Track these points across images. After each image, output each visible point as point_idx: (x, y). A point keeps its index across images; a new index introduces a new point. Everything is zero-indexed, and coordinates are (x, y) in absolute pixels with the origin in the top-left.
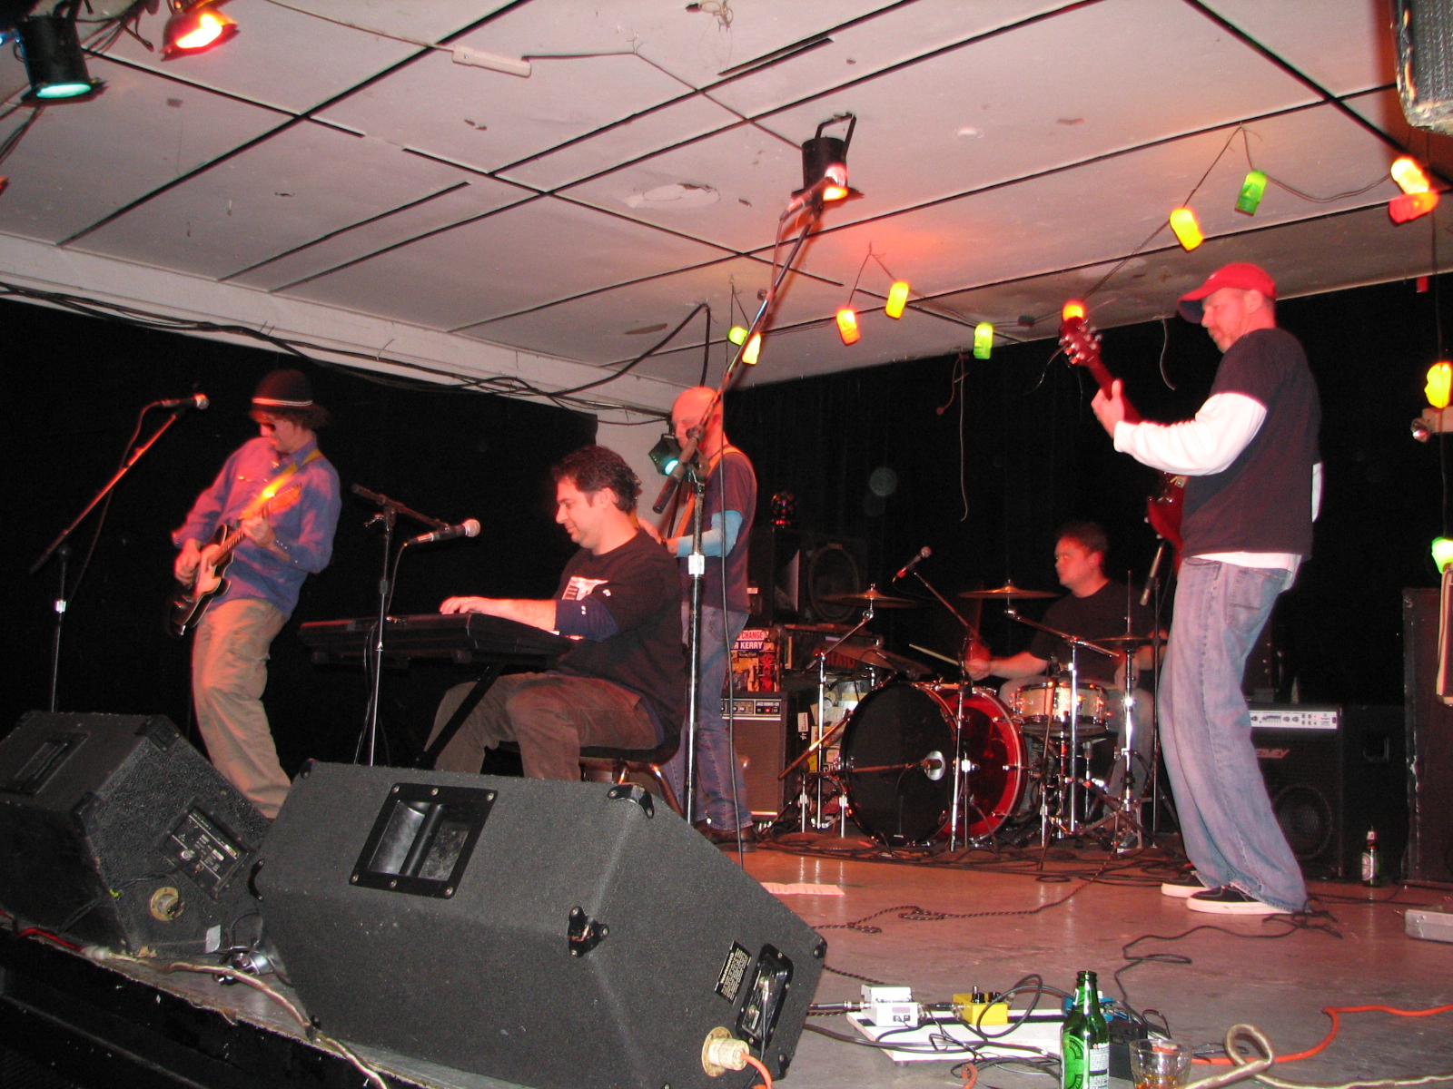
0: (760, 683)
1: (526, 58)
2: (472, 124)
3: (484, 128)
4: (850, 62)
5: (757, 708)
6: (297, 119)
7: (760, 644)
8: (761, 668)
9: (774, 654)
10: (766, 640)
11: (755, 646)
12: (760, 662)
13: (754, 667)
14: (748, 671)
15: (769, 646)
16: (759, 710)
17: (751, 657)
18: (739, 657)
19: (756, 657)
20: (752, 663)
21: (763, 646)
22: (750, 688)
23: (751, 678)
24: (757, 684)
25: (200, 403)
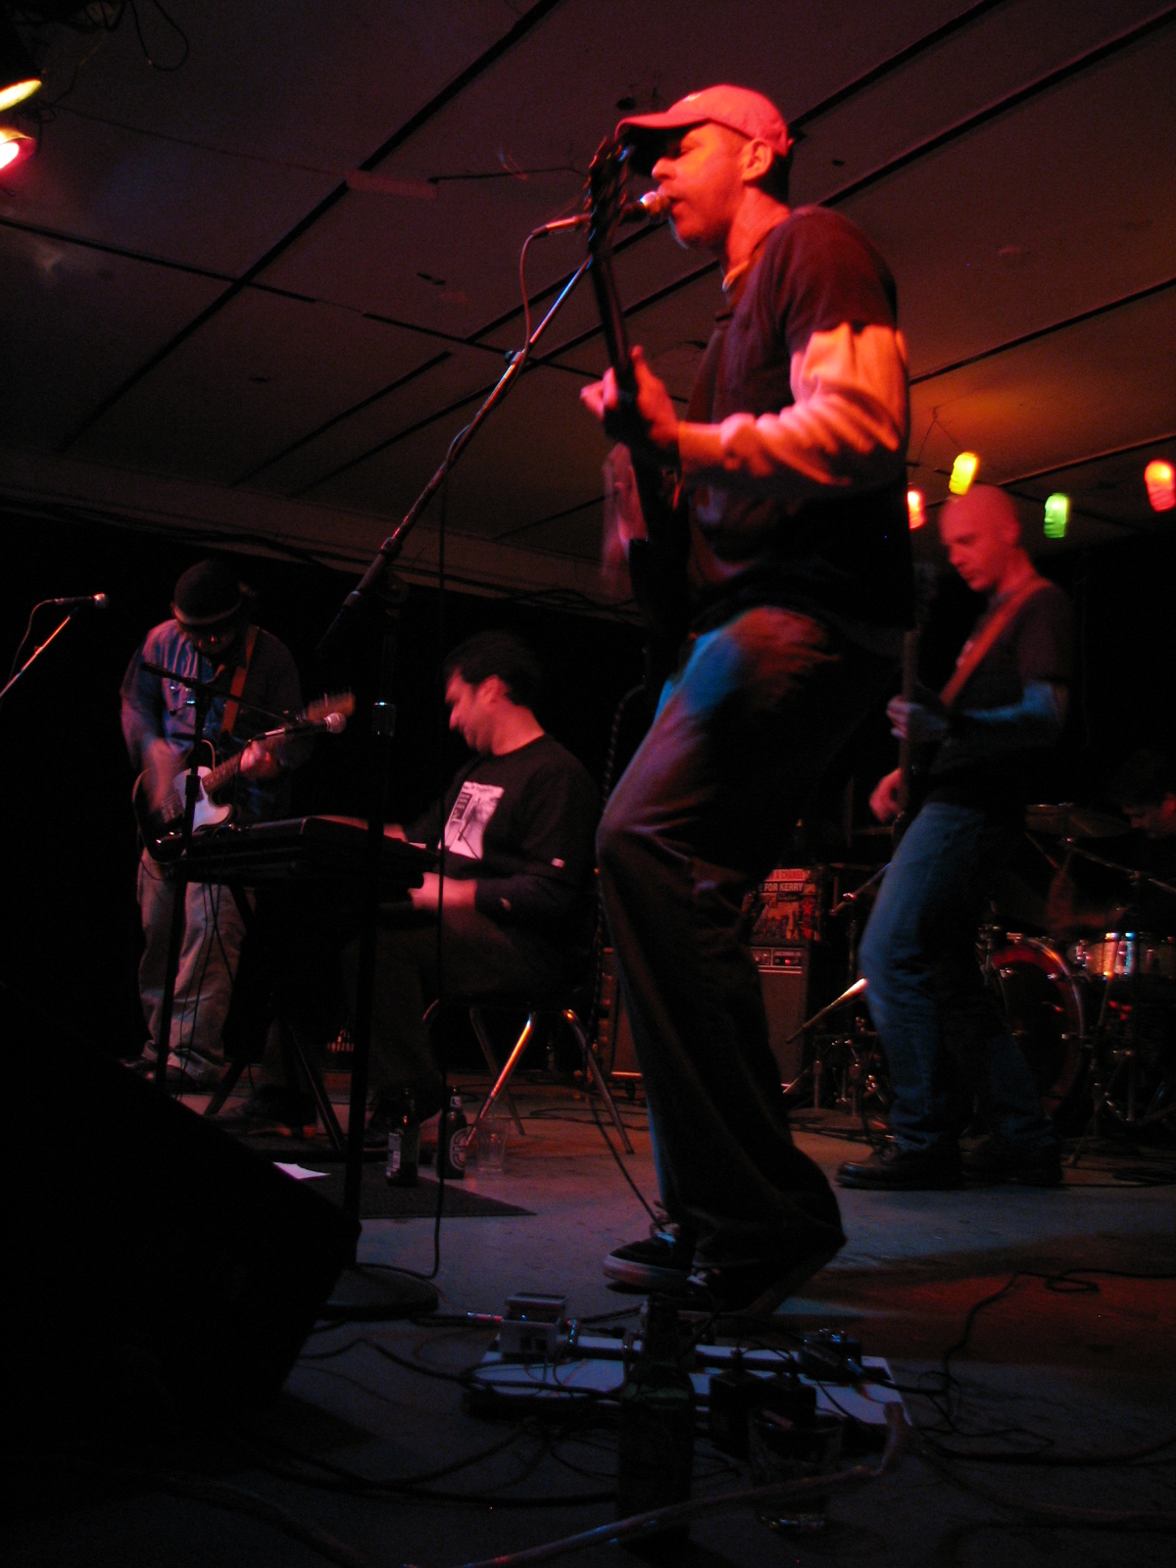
0: (800, 931)
1: (434, 180)
2: (427, 278)
3: (442, 283)
4: (838, 163)
5: (776, 957)
6: (239, 284)
7: (801, 885)
8: (801, 912)
9: (815, 896)
10: (807, 882)
11: (795, 887)
12: (800, 907)
13: (794, 913)
14: (786, 918)
15: (810, 888)
16: (777, 961)
17: (791, 901)
18: (778, 901)
19: (794, 901)
20: (791, 908)
21: (803, 888)
22: (789, 935)
23: (790, 927)
24: (796, 932)
25: (99, 602)
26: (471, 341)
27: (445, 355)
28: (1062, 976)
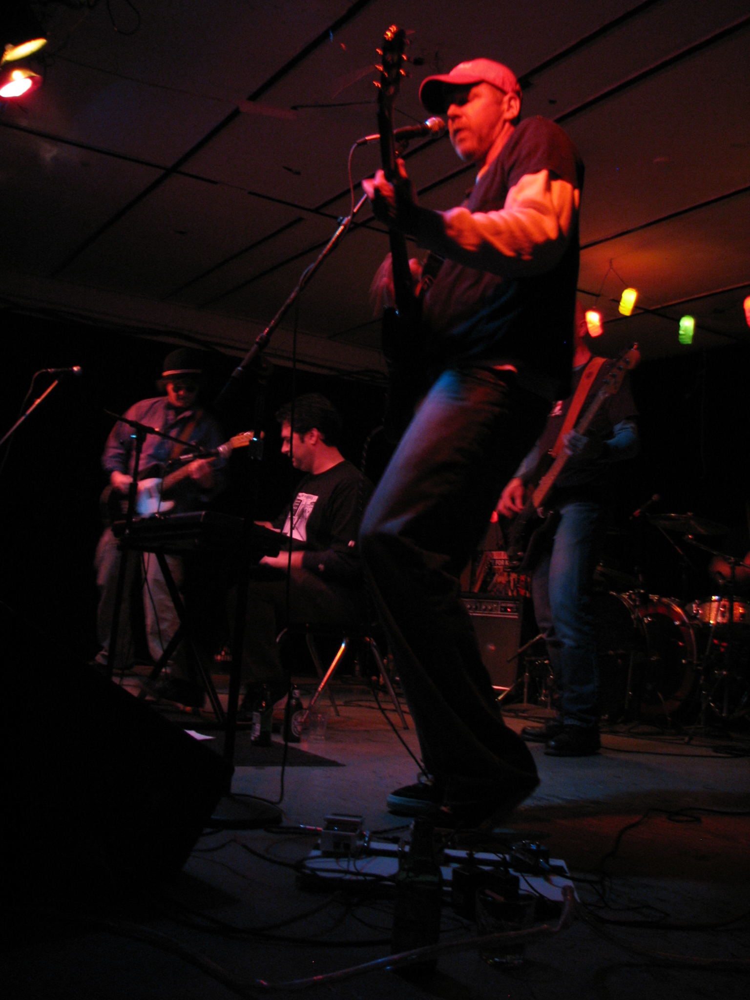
0: (518, 591)
1: (294, 108)
2: (290, 170)
3: (298, 173)
4: (552, 102)
5: (502, 607)
6: (169, 172)
12: (518, 575)
13: (514, 579)
14: (509, 582)
16: (503, 609)
20: (512, 576)
22: (510, 593)
23: (511, 588)
24: (515, 591)
25: (76, 372)
26: (317, 211)
27: (300, 219)
28: (683, 623)
